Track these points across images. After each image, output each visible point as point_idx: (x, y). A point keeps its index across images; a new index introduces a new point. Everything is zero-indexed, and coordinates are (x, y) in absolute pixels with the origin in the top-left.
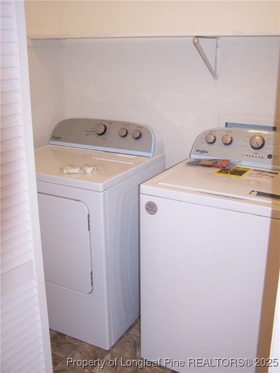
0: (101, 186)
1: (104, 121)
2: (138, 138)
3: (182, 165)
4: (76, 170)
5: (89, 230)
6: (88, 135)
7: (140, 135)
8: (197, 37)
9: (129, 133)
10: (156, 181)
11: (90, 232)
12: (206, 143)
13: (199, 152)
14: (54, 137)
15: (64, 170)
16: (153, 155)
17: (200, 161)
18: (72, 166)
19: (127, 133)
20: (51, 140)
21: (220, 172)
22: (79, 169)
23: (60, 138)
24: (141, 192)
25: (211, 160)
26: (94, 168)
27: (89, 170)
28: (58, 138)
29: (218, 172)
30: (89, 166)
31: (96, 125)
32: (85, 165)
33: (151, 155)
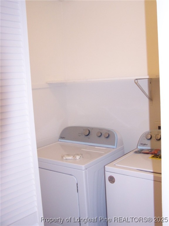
0: (83, 167)
1: (89, 128)
2: (107, 137)
3: (132, 153)
4: (71, 158)
5: (78, 192)
6: (80, 136)
7: (109, 135)
8: (137, 79)
9: (102, 135)
10: (114, 164)
11: (78, 194)
12: (146, 139)
13: (142, 145)
14: (61, 137)
15: (64, 157)
16: (116, 147)
17: (142, 150)
18: (68, 155)
19: (101, 134)
20: (60, 139)
21: (153, 157)
22: (72, 157)
23: (65, 138)
24: (106, 170)
25: (148, 150)
26: (81, 156)
27: (78, 157)
28: (63, 138)
29: (152, 157)
30: (78, 155)
31: (84, 130)
32: (76, 154)
33: (115, 147)
